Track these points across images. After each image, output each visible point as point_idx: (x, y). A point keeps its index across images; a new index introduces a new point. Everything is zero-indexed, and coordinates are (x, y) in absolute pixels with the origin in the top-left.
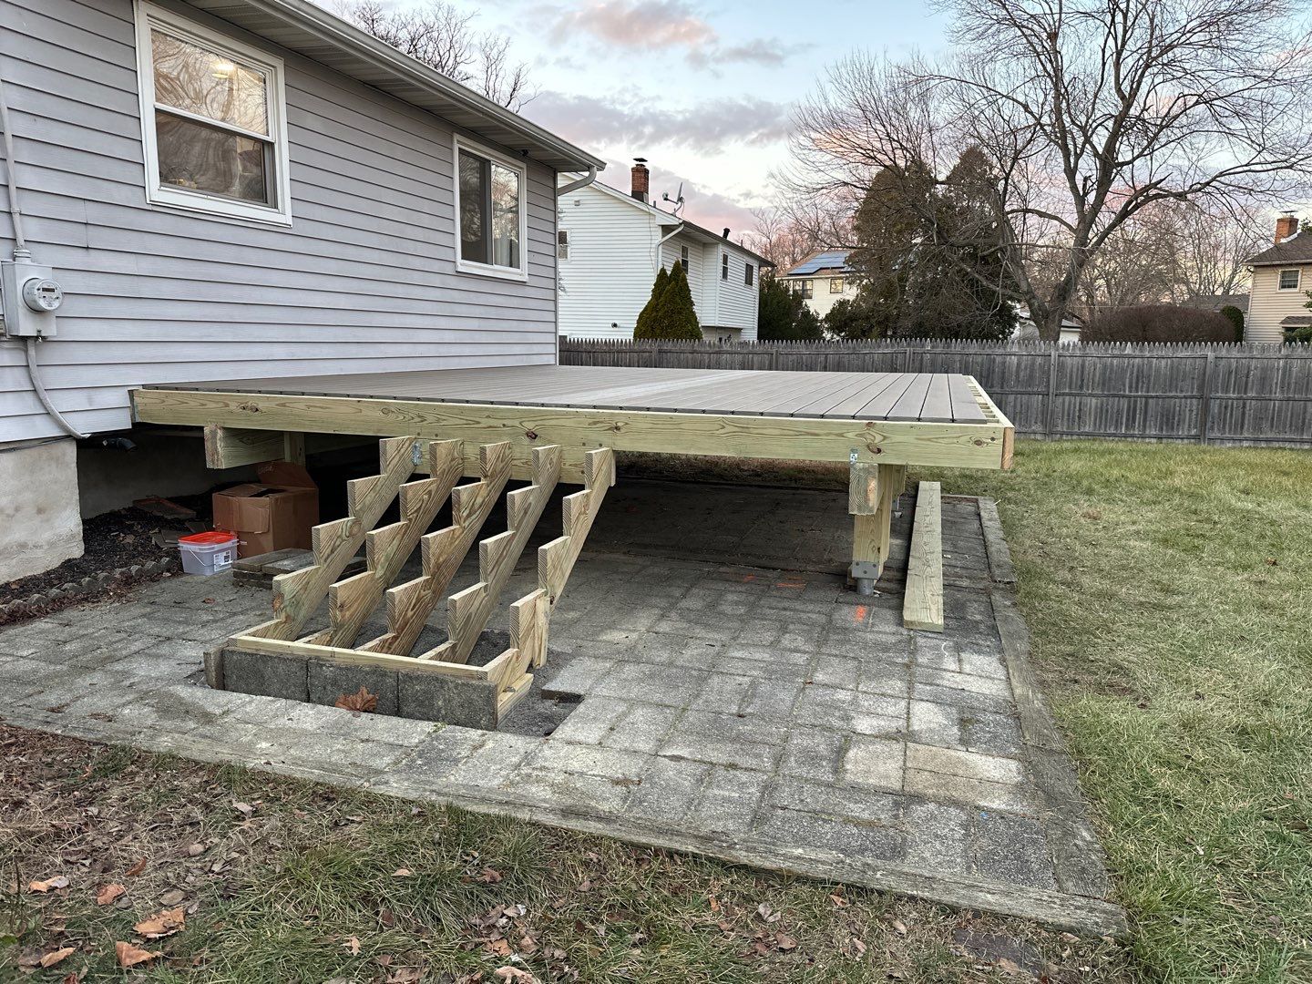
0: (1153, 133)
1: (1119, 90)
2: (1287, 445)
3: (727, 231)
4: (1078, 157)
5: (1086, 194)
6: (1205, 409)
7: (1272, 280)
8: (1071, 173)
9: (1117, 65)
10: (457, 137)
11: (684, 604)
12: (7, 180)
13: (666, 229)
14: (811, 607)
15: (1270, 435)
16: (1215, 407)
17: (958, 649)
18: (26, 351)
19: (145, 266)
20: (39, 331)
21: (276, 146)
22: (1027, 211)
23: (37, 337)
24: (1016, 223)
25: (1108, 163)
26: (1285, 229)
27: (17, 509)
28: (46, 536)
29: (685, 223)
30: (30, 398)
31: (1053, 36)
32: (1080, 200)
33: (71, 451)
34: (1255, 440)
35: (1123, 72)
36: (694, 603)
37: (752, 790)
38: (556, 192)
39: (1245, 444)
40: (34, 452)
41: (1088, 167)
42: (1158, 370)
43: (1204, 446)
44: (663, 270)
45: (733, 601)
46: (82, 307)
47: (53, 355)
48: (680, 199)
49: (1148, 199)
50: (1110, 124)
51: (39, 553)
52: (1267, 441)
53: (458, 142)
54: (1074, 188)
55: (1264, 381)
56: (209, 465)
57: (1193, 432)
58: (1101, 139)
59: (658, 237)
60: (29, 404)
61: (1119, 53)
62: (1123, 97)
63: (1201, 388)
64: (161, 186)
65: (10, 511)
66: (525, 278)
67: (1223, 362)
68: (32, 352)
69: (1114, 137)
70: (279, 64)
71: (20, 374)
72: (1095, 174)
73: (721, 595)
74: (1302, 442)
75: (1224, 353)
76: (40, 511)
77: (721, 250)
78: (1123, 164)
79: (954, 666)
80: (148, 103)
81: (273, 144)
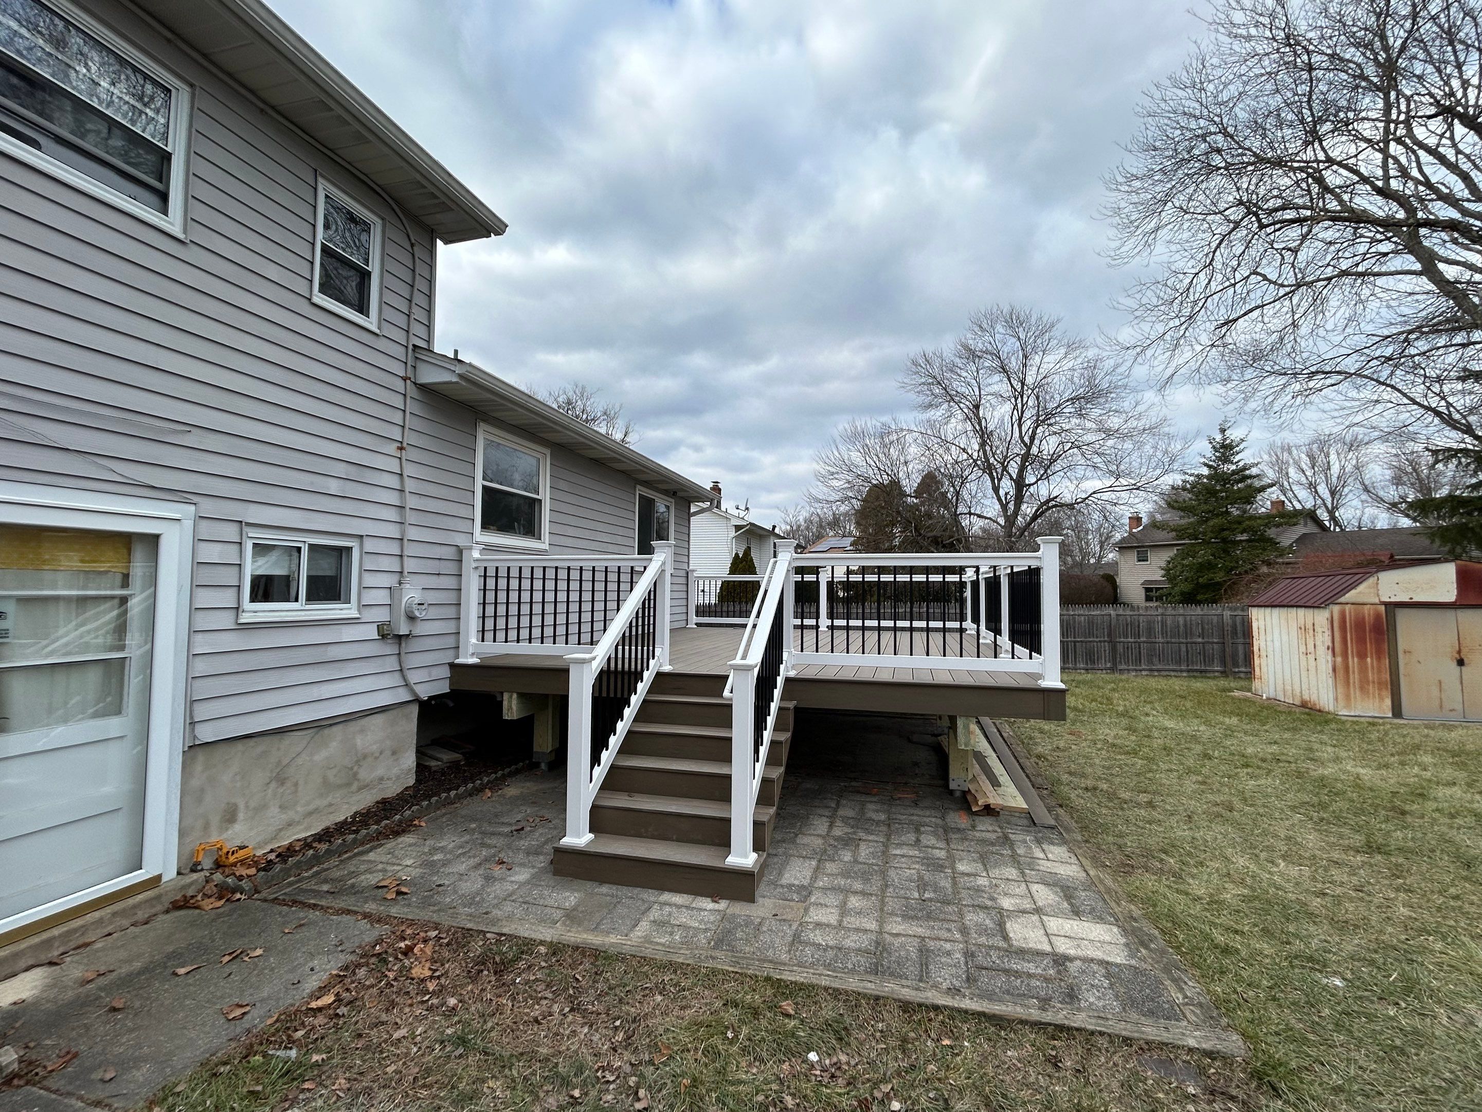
0: (1047, 466)
1: (1023, 441)
2: (1172, 674)
3: (774, 527)
4: (999, 480)
5: (1008, 503)
6: (1114, 650)
7: (1132, 556)
8: (996, 490)
9: (1020, 426)
10: (638, 487)
11: (841, 812)
12: (403, 535)
13: (738, 528)
14: (928, 813)
15: (1160, 667)
16: (1120, 648)
17: (1039, 842)
18: (400, 644)
20: (410, 631)
21: (543, 502)
22: (970, 514)
23: (408, 635)
24: (965, 523)
25: (1020, 484)
26: (1135, 523)
27: (381, 753)
28: (395, 771)
29: (752, 524)
30: (397, 675)
31: (977, 407)
32: (1004, 507)
33: (415, 710)
34: (1151, 670)
35: (1024, 429)
36: (847, 811)
37: (958, 956)
38: (690, 515)
39: (1144, 673)
40: (394, 712)
41: (1007, 486)
42: (1080, 623)
43: (1117, 675)
44: (737, 554)
45: (875, 812)
47: (415, 645)
48: (747, 509)
49: (1049, 508)
50: (1018, 459)
51: (390, 783)
52: (1158, 670)
53: (639, 490)
54: (999, 499)
55: (1150, 631)
56: (506, 717)
57: (1109, 665)
58: (1013, 469)
59: (733, 534)
60: (396, 680)
61: (1020, 419)
62: (1025, 445)
63: (1109, 635)
64: (481, 531)
65: (377, 755)
67: (1121, 618)
68: (403, 645)
69: (1022, 469)
70: (548, 452)
71: (394, 659)
72: (1012, 492)
73: (863, 804)
74: (1181, 671)
75: (1121, 612)
76: (394, 753)
77: (773, 540)
78: (1030, 485)
79: (1042, 855)
80: (479, 483)
81: (540, 501)
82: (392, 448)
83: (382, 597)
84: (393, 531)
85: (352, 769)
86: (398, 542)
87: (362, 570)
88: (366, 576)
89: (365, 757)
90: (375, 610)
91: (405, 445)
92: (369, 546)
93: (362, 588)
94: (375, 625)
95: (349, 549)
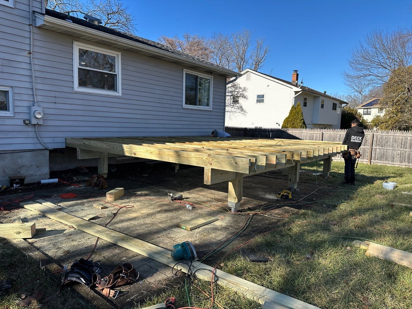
10: (184, 70)
12: (33, 87)
13: (296, 92)
19: (72, 107)
20: (38, 123)
21: (117, 75)
23: (37, 124)
27: (31, 166)
28: (39, 173)
30: (36, 139)
33: (47, 153)
38: (226, 84)
40: (37, 152)
44: (293, 106)
46: (53, 117)
51: (37, 177)
53: (185, 71)
59: (293, 95)
60: (36, 140)
64: (79, 87)
65: (29, 166)
66: (211, 109)
68: (36, 128)
70: (119, 54)
71: (33, 133)
76: (37, 167)
77: (321, 98)
81: (116, 75)
82: (26, 53)
83: (25, 110)
84: (28, 85)
85: (17, 170)
86: (31, 89)
87: (14, 100)
88: (16, 102)
89: (23, 166)
90: (22, 114)
91: (31, 52)
92: (16, 90)
93: (14, 106)
94: (23, 120)
95: (8, 91)
